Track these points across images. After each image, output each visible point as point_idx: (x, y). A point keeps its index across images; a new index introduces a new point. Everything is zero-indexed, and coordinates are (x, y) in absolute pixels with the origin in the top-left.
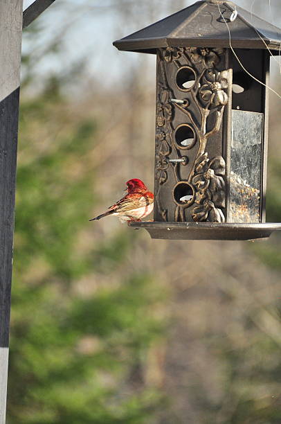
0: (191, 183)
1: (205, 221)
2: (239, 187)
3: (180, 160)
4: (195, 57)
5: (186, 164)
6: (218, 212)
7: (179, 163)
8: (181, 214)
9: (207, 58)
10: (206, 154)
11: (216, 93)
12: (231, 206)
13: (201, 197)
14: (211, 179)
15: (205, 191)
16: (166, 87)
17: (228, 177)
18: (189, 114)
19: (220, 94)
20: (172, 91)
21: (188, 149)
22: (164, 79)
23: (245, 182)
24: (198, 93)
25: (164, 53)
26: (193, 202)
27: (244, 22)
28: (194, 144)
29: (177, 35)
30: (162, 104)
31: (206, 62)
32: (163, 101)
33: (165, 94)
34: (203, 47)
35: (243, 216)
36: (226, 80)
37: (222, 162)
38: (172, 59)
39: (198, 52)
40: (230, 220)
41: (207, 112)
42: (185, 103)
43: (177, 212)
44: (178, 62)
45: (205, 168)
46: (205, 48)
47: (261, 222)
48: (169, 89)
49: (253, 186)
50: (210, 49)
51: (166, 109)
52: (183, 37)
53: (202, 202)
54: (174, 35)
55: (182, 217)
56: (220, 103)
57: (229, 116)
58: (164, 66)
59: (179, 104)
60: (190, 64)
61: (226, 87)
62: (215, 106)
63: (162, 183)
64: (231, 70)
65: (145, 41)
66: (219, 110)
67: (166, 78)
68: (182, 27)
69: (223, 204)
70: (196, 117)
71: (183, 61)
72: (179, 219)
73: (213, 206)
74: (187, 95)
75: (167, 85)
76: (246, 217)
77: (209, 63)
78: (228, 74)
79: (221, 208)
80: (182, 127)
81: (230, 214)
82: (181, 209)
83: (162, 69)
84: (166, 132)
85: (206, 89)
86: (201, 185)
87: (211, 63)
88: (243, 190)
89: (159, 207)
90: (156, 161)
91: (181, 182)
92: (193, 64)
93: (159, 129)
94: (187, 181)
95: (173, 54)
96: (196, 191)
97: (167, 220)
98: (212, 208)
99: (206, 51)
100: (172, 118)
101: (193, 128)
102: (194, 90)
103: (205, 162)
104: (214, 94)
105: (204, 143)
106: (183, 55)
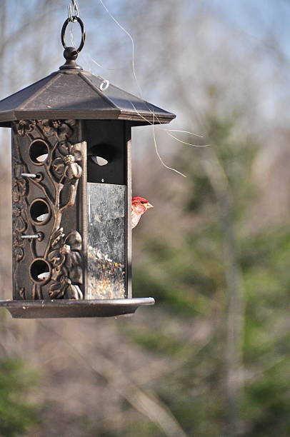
0: (47, 259)
1: (62, 298)
2: (98, 262)
3: (35, 236)
4: (47, 130)
5: (42, 240)
6: (76, 289)
7: (34, 239)
8: (39, 291)
9: (59, 131)
10: (62, 229)
11: (70, 166)
12: (90, 282)
13: (58, 273)
14: (66, 255)
15: (61, 268)
16: (20, 162)
17: (85, 252)
18: (43, 188)
19: (74, 167)
20: (26, 166)
21: (43, 225)
22: (18, 153)
23: (106, 257)
24: (51, 167)
25: (17, 126)
26: (50, 279)
27: (97, 92)
28: (49, 220)
29: (26, 108)
30: (17, 178)
31: (59, 134)
32: (17, 176)
33: (19, 168)
34: (55, 120)
35: (105, 292)
36: (80, 153)
37: (78, 237)
38: (25, 132)
39: (50, 124)
40: (89, 297)
41: (62, 186)
42: (38, 177)
43: (34, 290)
44: (30, 135)
45: (60, 244)
46: (57, 121)
47: (126, 298)
48: (23, 163)
49: (116, 260)
50: (63, 121)
51: (22, 185)
52: (32, 109)
53: (58, 279)
54: (22, 108)
55: (39, 295)
56: (74, 176)
57: (84, 189)
58: (18, 140)
59: (33, 178)
60: (43, 137)
61: (79, 159)
62: (68, 181)
63: (19, 261)
64: (85, 143)
66: (74, 184)
67: (20, 152)
68: (32, 99)
69: (81, 281)
70: (51, 191)
71: (36, 134)
72: (36, 298)
73: (70, 282)
74: (42, 169)
75: (21, 159)
76: (108, 294)
77: (61, 135)
78: (83, 147)
79: (79, 284)
80: (37, 202)
81: (89, 290)
82: (38, 286)
83: (16, 143)
84: (21, 207)
85: (60, 162)
86: (57, 261)
87: (63, 135)
88: (104, 266)
89: (17, 285)
90: (13, 238)
91: (37, 259)
92: (46, 137)
93: (16, 205)
94: (43, 257)
95: (25, 127)
96: (53, 267)
97: (25, 298)
98: (69, 284)
99: (58, 123)
100: (27, 193)
101: (47, 202)
102: (48, 164)
103: (61, 237)
104: (67, 167)
105: (59, 217)
106: (35, 127)
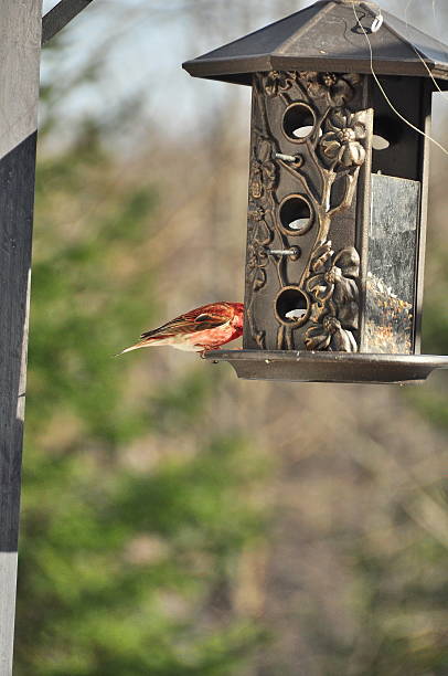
0: (304, 288)
1: (325, 349)
2: (379, 297)
3: (287, 252)
4: (314, 88)
5: (297, 258)
6: (347, 336)
7: (285, 257)
8: (288, 338)
9: (333, 90)
10: (329, 243)
11: (347, 147)
12: (367, 327)
13: (320, 311)
14: (336, 282)
15: (327, 302)
16: (266, 136)
17: (364, 280)
18: (303, 179)
19: (354, 148)
20: (277, 143)
21: (300, 235)
22: (264, 123)
23: (389, 289)
24: (318, 145)
25: (264, 81)
26: (307, 320)
27: (394, 34)
28: (311, 227)
29: (286, 52)
30: (260, 162)
31: (332, 96)
32: (261, 157)
33: (264, 146)
34: (328, 72)
35: (385, 344)
36: (363, 125)
37: (355, 256)
38: (277, 90)
39: (320, 80)
40: (365, 349)
41: (332, 176)
42: (297, 161)
43: (280, 335)
44: (286, 96)
45: (327, 265)
47: (413, 353)
48: (271, 138)
49: (401, 297)
50: (339, 76)
51: (266, 170)
52: (296, 55)
53: (321, 320)
54: (282, 52)
55: (289, 343)
56: (353, 161)
57: (367, 182)
58: (264, 102)
59: (287, 162)
60: (306, 100)
61: (362, 136)
62: (344, 167)
63: (257, 289)
64: (371, 111)
65: (235, 60)
66: (352, 173)
67: (266, 121)
68: (295, 39)
69: (355, 325)
70: (314, 181)
71: (295, 93)
72: (284, 346)
73: (339, 326)
74: (301, 149)
75: (269, 133)
76: (389, 346)
77: (337, 97)
78: (366, 117)
79: (352, 329)
80: (292, 199)
81: (365, 339)
82: (288, 330)
83: (261, 107)
84: (264, 207)
85: (332, 138)
86: (320, 293)
87: (340, 97)
88: (386, 303)
89: (251, 327)
90: (248, 253)
91: (288, 288)
92: (310, 99)
93: (254, 202)
94: (298, 285)
95: (278, 83)
96: (312, 301)
97: (265, 348)
98: (337, 329)
99: (332, 78)
100: (276, 185)
101: (309, 201)
102: (312, 141)
103: (328, 255)
104: (344, 147)
105: (326, 225)
106: (294, 84)
